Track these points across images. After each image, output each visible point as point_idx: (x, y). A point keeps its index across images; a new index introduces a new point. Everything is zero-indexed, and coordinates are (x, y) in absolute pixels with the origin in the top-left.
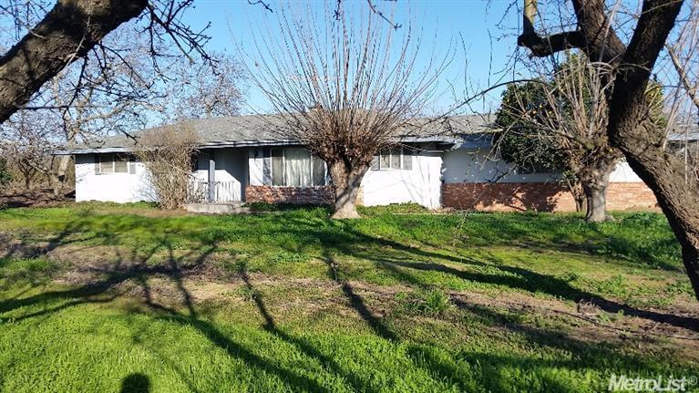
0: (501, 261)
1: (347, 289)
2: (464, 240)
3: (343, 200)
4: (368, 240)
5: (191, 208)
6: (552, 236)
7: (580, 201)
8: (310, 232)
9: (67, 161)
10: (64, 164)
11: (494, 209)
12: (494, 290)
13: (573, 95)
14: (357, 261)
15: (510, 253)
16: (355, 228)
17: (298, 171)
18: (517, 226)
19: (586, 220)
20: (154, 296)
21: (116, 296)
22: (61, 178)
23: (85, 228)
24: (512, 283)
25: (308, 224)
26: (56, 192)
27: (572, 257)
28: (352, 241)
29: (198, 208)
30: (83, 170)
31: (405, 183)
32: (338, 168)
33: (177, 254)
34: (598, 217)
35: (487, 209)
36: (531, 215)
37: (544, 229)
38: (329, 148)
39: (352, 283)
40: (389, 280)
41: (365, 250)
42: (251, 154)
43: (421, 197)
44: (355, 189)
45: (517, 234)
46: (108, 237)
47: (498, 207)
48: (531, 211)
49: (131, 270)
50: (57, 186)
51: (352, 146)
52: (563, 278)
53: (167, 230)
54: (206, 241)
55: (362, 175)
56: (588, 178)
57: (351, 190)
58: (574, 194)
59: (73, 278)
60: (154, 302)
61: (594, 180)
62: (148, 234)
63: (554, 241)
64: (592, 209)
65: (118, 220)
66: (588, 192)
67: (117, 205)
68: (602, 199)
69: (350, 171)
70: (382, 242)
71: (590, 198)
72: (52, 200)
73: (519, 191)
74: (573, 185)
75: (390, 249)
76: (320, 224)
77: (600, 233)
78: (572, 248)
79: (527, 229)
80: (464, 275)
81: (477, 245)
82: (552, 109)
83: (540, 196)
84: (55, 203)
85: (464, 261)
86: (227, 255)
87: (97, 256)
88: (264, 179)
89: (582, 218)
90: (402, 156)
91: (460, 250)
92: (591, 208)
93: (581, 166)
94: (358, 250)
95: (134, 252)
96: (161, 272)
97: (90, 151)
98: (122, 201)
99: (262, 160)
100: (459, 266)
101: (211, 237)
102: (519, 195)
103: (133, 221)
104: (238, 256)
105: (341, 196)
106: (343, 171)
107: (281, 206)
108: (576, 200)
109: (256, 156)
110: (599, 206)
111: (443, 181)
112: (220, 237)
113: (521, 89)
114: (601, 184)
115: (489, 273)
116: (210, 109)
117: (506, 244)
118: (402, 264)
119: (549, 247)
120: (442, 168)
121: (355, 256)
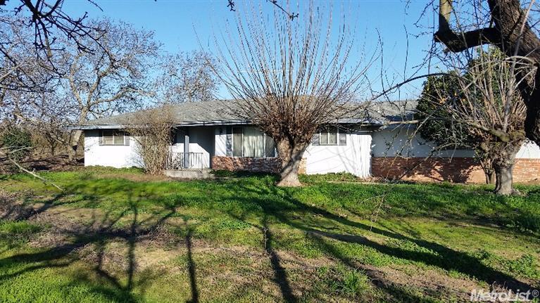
0: (419, 233)
1: (275, 260)
2: (388, 211)
3: (287, 170)
4: (303, 208)
5: (169, 173)
6: (465, 208)
7: (489, 175)
8: (255, 200)
9: (79, 135)
10: (77, 137)
11: (415, 179)
12: (411, 266)
13: (484, 86)
14: (290, 231)
15: (428, 226)
16: (295, 197)
17: (253, 145)
18: (434, 198)
19: (495, 193)
20: (106, 261)
21: (73, 261)
22: (75, 148)
23: (79, 191)
24: (429, 260)
25: (256, 192)
26: (70, 158)
27: (484, 231)
28: (290, 209)
29: (174, 174)
30: (90, 141)
31: (340, 156)
32: (284, 145)
33: (140, 218)
34: (506, 190)
35: (410, 178)
36: (447, 187)
37: (458, 201)
38: (276, 128)
39: (281, 253)
40: (313, 251)
41: (299, 218)
42: (217, 131)
43: (354, 168)
44: (298, 162)
45: (434, 205)
46: (92, 200)
47: (419, 177)
48: (447, 183)
49: (97, 232)
50: (72, 153)
51: (295, 127)
52: (476, 256)
53: (142, 194)
54: (168, 206)
55: (303, 150)
56: (496, 157)
57: (294, 163)
58: (484, 168)
59: (47, 240)
60: (104, 268)
61: (502, 159)
62: (126, 198)
63: (468, 213)
64: (501, 183)
65: (108, 183)
66: (497, 168)
67: (115, 169)
68: (509, 175)
69: (293, 148)
70: (315, 210)
71: (498, 174)
72: (67, 164)
73: (438, 165)
74: (483, 161)
75: (321, 218)
76: (265, 192)
77: (508, 206)
78: (483, 221)
79: (443, 201)
80: (384, 249)
81: (399, 215)
82: (465, 98)
83: (456, 168)
84: (69, 167)
85: (386, 233)
86: (181, 221)
87: (77, 218)
88: (227, 151)
89: (491, 191)
90: (338, 134)
91: (382, 221)
92: (499, 183)
93: (491, 147)
94: (294, 218)
95: (107, 215)
96: (121, 236)
97: (95, 127)
98: (118, 166)
99: (225, 136)
100: (379, 239)
101: (172, 202)
102: (437, 168)
103: (119, 184)
104: (189, 222)
105: (286, 167)
106: (288, 147)
107: (239, 173)
108: (486, 173)
109: (221, 133)
110: (507, 181)
111: (372, 155)
112: (180, 202)
113: (438, 80)
114: (508, 162)
115: (407, 249)
116: (191, 95)
117: (424, 215)
118: (328, 235)
119: (463, 219)
120: (372, 144)
121: (289, 224)
